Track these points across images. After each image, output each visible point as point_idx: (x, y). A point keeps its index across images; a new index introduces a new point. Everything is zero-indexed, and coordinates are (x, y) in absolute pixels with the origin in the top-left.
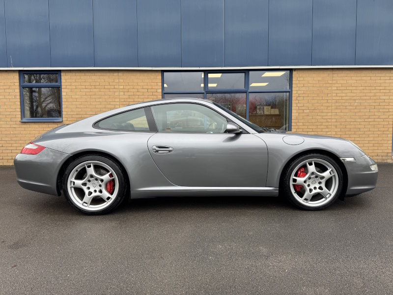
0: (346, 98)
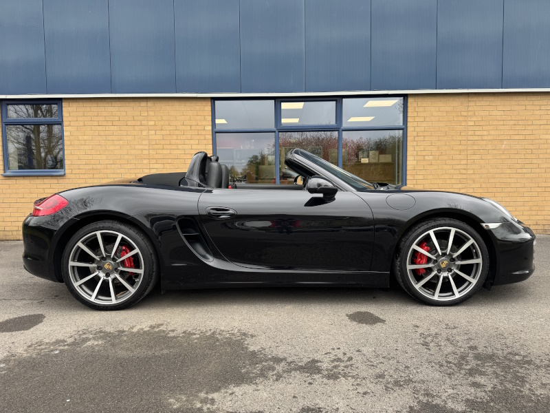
0: (489, 138)
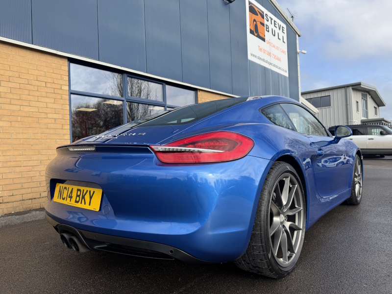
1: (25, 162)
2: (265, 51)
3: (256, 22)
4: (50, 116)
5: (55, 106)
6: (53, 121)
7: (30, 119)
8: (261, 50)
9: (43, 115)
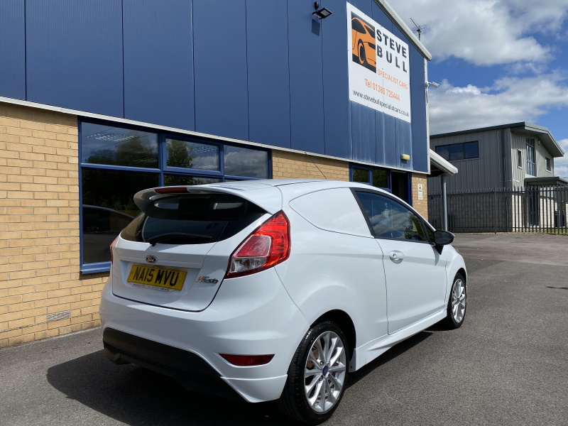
1: (12, 273)
2: (375, 86)
3: (362, 43)
4: (50, 203)
5: (59, 189)
6: (55, 211)
7: (21, 209)
8: (368, 84)
9: (41, 203)
